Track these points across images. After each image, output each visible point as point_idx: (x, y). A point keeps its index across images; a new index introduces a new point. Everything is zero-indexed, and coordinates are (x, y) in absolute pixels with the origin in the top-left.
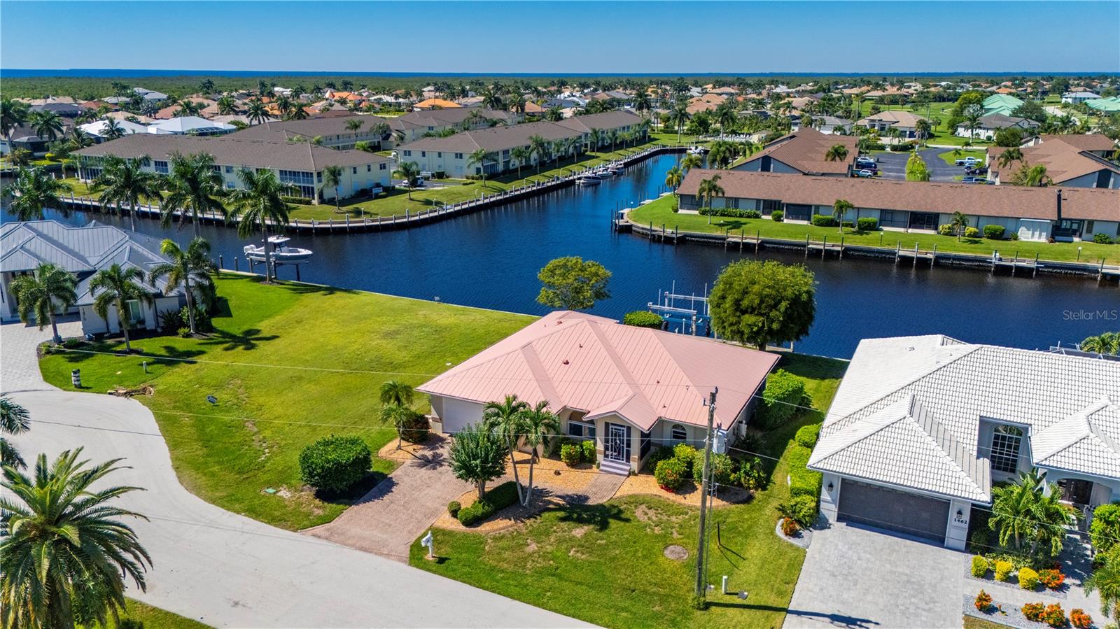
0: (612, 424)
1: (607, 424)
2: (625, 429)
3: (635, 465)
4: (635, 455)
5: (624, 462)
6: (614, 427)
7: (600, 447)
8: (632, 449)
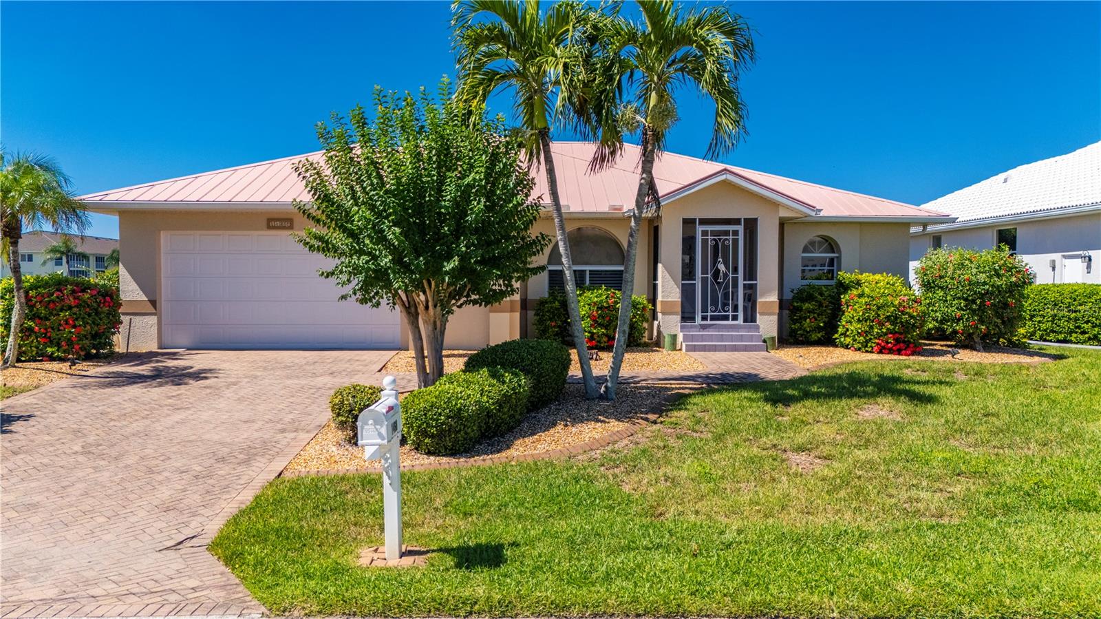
0: (704, 222)
1: (688, 223)
2: (741, 228)
3: (768, 324)
4: (769, 298)
5: (740, 321)
6: (709, 228)
7: (669, 290)
8: (760, 282)
